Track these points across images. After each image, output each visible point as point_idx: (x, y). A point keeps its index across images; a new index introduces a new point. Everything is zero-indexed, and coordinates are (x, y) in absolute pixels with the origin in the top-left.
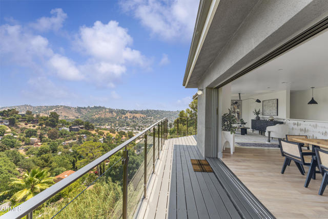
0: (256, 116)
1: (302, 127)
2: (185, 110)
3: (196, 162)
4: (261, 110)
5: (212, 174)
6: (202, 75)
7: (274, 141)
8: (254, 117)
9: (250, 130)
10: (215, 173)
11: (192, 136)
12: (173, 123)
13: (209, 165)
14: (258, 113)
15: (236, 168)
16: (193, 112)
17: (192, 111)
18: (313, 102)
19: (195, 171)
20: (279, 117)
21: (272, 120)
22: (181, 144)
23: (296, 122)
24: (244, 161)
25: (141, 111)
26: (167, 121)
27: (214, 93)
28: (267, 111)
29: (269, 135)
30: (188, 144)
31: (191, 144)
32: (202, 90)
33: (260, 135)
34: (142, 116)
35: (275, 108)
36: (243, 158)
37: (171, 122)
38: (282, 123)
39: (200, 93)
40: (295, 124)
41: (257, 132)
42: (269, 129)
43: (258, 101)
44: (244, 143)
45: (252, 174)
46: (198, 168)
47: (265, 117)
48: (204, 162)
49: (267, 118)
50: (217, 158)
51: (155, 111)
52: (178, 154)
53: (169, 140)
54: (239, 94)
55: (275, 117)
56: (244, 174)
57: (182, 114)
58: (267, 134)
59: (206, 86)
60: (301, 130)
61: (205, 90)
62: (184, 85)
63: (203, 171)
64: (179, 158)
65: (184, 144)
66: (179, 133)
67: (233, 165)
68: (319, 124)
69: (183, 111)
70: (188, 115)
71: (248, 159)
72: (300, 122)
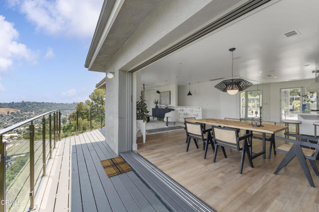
0: (155, 105)
1: (185, 112)
2: (84, 102)
3: (108, 163)
4: (159, 100)
5: (131, 173)
6: (114, 54)
7: (171, 124)
8: (154, 106)
9: (151, 118)
10: (134, 172)
11: (97, 130)
12: (68, 117)
13: (126, 162)
14: (156, 103)
15: (154, 158)
16: (94, 104)
17: (92, 103)
18: (190, 94)
19: (110, 176)
20: (171, 105)
21: (167, 108)
22: (83, 142)
23: (181, 108)
24: (157, 147)
25: (10, 104)
26: (60, 114)
27: (128, 77)
28: (163, 102)
29: (167, 120)
30: (93, 141)
31: (98, 141)
32: (113, 73)
33: (159, 121)
34: (12, 110)
35: (169, 98)
36: (155, 145)
37: (65, 117)
38: (173, 110)
39: (110, 76)
40: (180, 110)
41: (156, 119)
42: (167, 115)
43: (158, 92)
44: (151, 130)
45: (168, 160)
46: (113, 170)
47: (161, 105)
48: (119, 160)
49: (163, 106)
50: (132, 151)
51: (37, 103)
52: (81, 158)
53: (63, 140)
54: (144, 85)
55: (169, 105)
56: (163, 162)
57: (80, 106)
58: (165, 119)
59: (119, 68)
60: (184, 114)
61: (117, 73)
62: (87, 66)
63: (120, 172)
64: (82, 164)
65: (88, 142)
66: (79, 129)
67: (149, 154)
68: (194, 109)
69: (81, 103)
70: (89, 107)
71: (159, 144)
72: (184, 108)
